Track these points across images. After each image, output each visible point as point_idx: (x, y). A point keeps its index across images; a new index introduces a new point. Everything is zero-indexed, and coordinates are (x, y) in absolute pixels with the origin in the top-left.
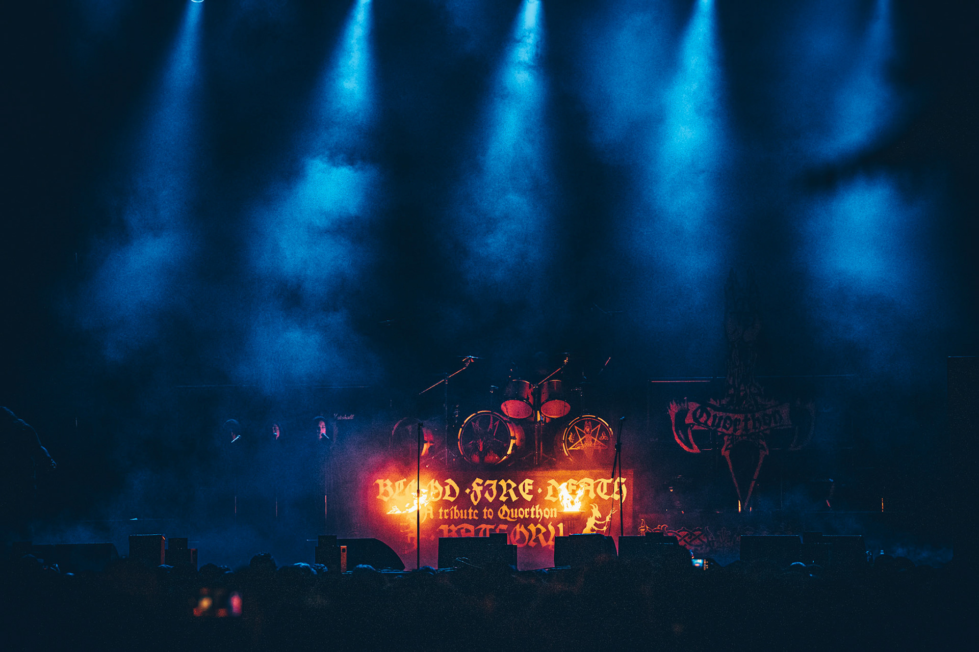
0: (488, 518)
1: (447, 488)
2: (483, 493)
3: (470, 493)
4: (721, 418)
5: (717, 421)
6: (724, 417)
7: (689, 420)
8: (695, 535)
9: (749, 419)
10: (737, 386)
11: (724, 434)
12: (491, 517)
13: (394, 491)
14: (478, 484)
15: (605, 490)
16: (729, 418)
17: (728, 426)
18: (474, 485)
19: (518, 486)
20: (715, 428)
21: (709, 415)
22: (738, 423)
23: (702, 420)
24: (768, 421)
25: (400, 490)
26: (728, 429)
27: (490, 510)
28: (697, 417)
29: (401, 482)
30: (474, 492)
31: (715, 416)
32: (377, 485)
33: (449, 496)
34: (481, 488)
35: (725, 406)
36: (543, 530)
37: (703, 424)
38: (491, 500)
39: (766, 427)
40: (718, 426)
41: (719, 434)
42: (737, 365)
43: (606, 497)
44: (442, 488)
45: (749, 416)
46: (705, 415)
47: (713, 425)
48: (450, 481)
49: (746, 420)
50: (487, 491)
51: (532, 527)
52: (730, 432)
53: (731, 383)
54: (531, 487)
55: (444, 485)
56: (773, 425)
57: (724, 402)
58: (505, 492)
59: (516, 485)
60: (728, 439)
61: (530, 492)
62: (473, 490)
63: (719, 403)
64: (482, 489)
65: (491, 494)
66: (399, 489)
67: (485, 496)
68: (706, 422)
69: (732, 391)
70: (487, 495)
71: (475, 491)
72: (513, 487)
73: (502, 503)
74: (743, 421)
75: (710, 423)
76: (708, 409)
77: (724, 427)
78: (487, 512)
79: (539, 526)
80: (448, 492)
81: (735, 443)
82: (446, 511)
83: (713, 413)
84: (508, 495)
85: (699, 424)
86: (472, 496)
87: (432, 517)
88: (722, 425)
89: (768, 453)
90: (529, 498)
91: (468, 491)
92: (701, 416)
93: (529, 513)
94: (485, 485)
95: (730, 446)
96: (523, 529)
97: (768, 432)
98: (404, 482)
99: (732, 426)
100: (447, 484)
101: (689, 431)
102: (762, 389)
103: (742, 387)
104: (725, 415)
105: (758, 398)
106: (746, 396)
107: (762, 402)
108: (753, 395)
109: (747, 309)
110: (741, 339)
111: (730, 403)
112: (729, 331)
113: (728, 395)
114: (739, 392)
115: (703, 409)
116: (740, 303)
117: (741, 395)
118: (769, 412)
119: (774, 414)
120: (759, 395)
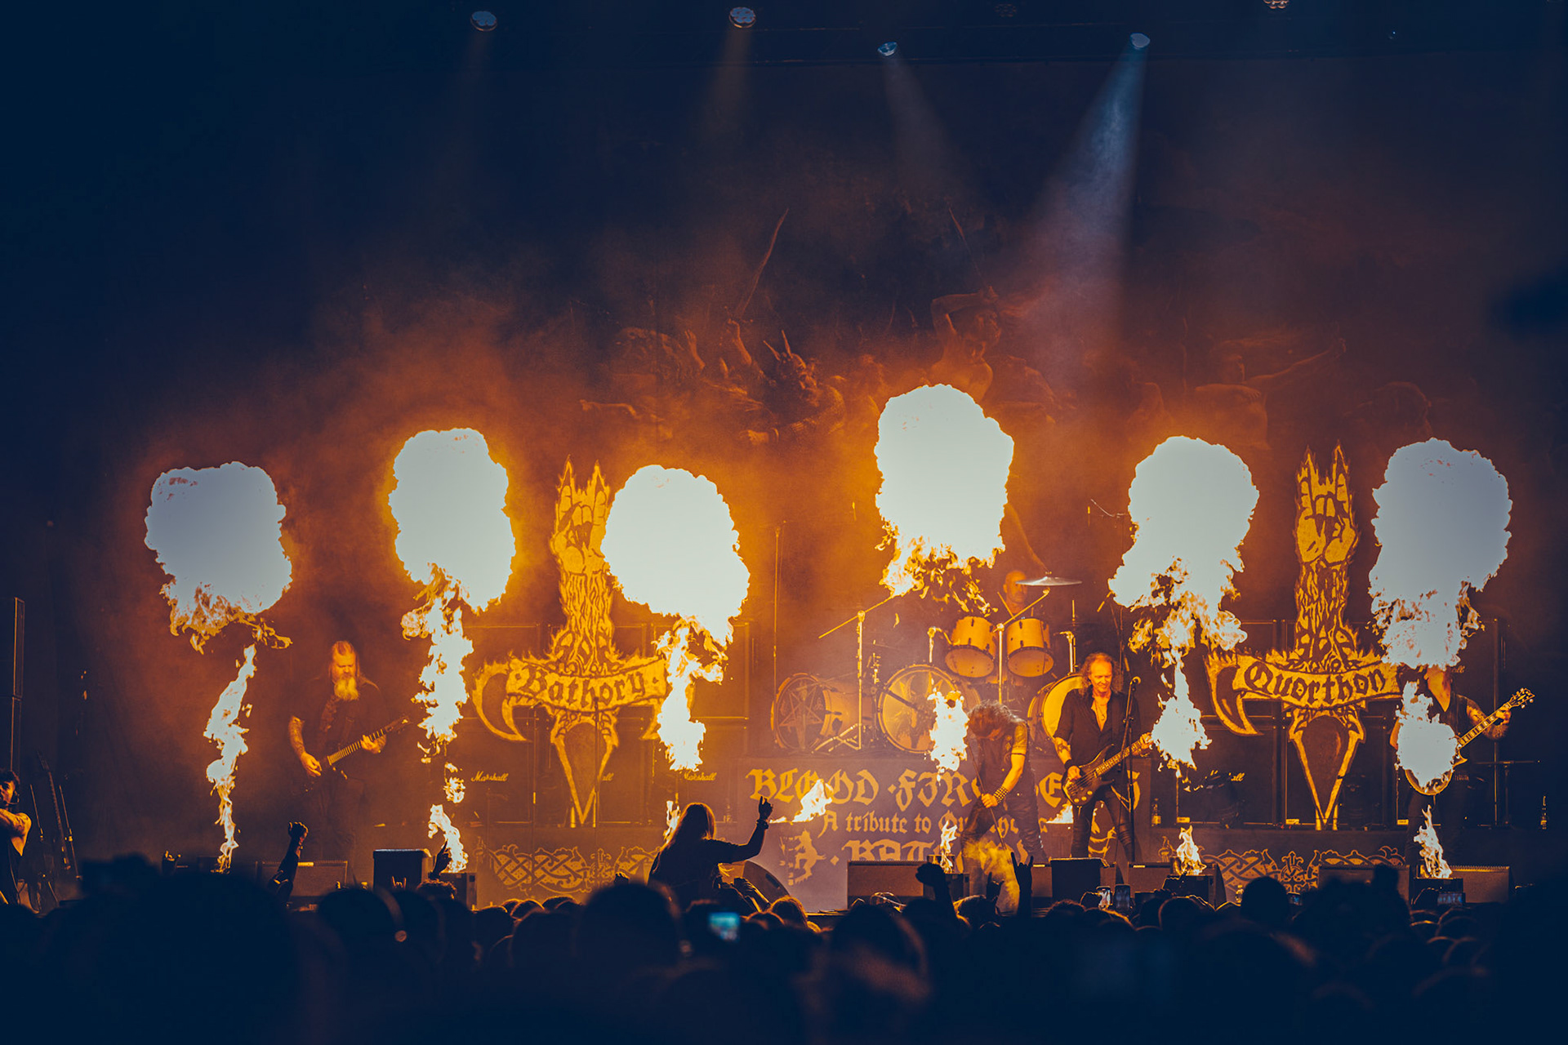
0: (922, 831)
1: (861, 784)
2: (915, 791)
3: (896, 792)
4: (1290, 680)
5: (1283, 685)
6: (1294, 680)
7: (1239, 682)
8: (1247, 863)
9: (1333, 684)
10: (1314, 631)
11: (1292, 707)
12: (927, 831)
13: (778, 788)
14: (909, 779)
16: (1300, 680)
17: (1300, 693)
18: (902, 779)
19: (970, 782)
20: (1279, 695)
21: (1270, 676)
22: (1315, 689)
23: (1259, 684)
24: (1362, 687)
25: (788, 786)
26: (1299, 698)
27: (926, 819)
28: (1252, 677)
29: (790, 774)
30: (901, 791)
31: (1280, 678)
32: (753, 778)
33: (863, 796)
34: (913, 784)
35: (1296, 662)
37: (1259, 689)
38: (927, 803)
39: (1359, 696)
40: (1284, 693)
41: (1286, 706)
42: (1315, 599)
44: (853, 784)
45: (1333, 678)
46: (1264, 674)
47: (1276, 692)
48: (865, 774)
49: (1329, 684)
50: (922, 790)
52: (1304, 702)
53: (1306, 626)
55: (855, 779)
56: (1370, 692)
57: (1293, 656)
58: (949, 791)
59: (967, 781)
60: (1300, 715)
62: (900, 787)
63: (1285, 657)
64: (914, 786)
65: (928, 795)
66: (786, 784)
67: (919, 796)
68: (1265, 686)
69: (1305, 639)
70: (921, 796)
71: (904, 790)
72: (962, 784)
73: (945, 809)
74: (1324, 686)
75: (1271, 688)
76: (1271, 668)
77: (1295, 695)
78: (921, 823)
80: (861, 790)
81: (1310, 720)
82: (857, 819)
83: (1276, 672)
84: (954, 795)
85: (1254, 689)
86: (899, 796)
87: (835, 828)
88: (1290, 691)
89: (1361, 736)
91: (892, 789)
92: (1258, 677)
94: (919, 780)
95: (1302, 725)
97: (1363, 704)
98: (793, 774)
99: (1307, 692)
100: (860, 778)
101: (1239, 701)
102: (1354, 637)
103: (1323, 634)
104: (1295, 676)
105: (1346, 650)
106: (1328, 646)
107: (1354, 656)
108: (1340, 646)
109: (1331, 512)
110: (1322, 558)
111: (1303, 658)
112: (1303, 546)
113: (1301, 646)
114: (1318, 640)
115: (1262, 667)
116: (1320, 502)
117: (1321, 646)
118: (1364, 672)
119: (1372, 675)
120: (1349, 645)
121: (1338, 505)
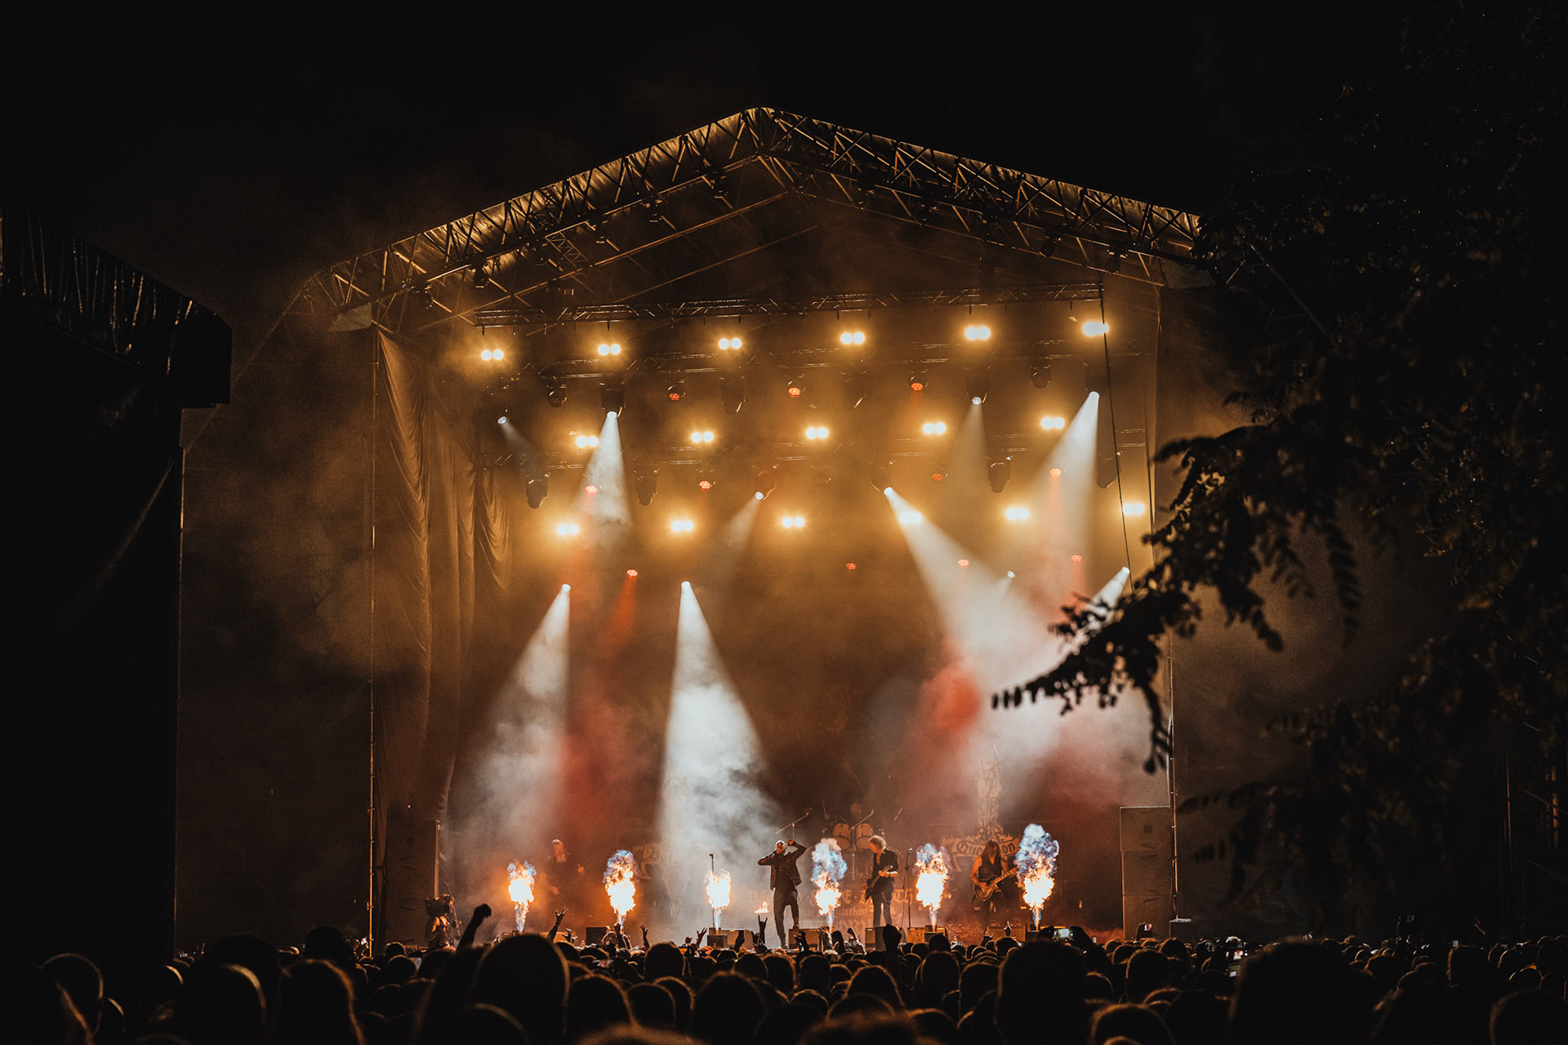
4: (975, 849)
7: (954, 850)
10: (985, 827)
15: (899, 896)
16: (980, 848)
21: (967, 848)
23: (962, 850)
28: (960, 847)
36: (858, 923)
40: (973, 854)
43: (900, 902)
46: (965, 847)
51: (850, 922)
53: (982, 825)
54: (850, 895)
57: (976, 838)
61: (849, 898)
63: (973, 838)
68: (965, 852)
69: (982, 831)
76: (968, 843)
79: (855, 921)
83: (970, 845)
85: (961, 852)
90: (848, 902)
93: (849, 912)
96: (844, 923)
101: (954, 857)
102: (1002, 830)
103: (989, 828)
104: (978, 846)
105: (998, 835)
106: (991, 833)
107: (1002, 837)
108: (996, 833)
109: (991, 776)
110: (988, 796)
111: (981, 839)
112: (980, 791)
113: (980, 833)
114: (987, 831)
115: (964, 843)
116: (987, 773)
117: (988, 833)
118: (1006, 844)
119: (1009, 845)
120: (1000, 833)
121: (995, 774)
